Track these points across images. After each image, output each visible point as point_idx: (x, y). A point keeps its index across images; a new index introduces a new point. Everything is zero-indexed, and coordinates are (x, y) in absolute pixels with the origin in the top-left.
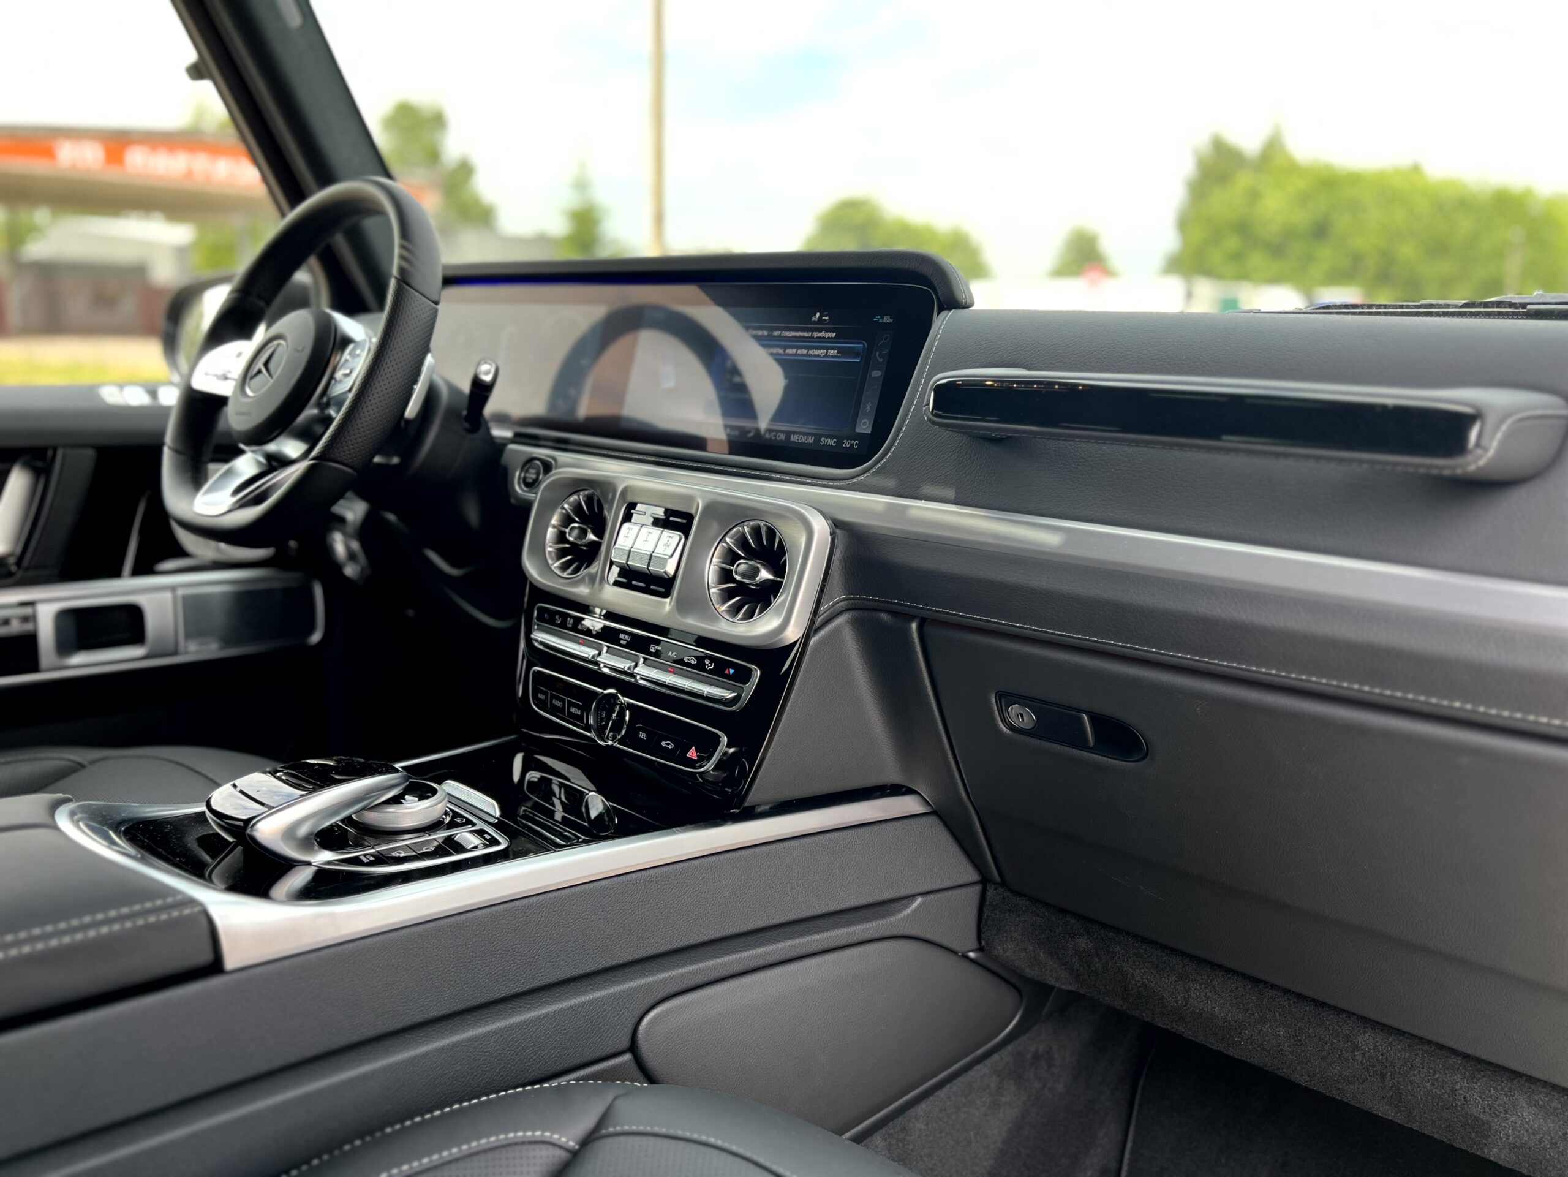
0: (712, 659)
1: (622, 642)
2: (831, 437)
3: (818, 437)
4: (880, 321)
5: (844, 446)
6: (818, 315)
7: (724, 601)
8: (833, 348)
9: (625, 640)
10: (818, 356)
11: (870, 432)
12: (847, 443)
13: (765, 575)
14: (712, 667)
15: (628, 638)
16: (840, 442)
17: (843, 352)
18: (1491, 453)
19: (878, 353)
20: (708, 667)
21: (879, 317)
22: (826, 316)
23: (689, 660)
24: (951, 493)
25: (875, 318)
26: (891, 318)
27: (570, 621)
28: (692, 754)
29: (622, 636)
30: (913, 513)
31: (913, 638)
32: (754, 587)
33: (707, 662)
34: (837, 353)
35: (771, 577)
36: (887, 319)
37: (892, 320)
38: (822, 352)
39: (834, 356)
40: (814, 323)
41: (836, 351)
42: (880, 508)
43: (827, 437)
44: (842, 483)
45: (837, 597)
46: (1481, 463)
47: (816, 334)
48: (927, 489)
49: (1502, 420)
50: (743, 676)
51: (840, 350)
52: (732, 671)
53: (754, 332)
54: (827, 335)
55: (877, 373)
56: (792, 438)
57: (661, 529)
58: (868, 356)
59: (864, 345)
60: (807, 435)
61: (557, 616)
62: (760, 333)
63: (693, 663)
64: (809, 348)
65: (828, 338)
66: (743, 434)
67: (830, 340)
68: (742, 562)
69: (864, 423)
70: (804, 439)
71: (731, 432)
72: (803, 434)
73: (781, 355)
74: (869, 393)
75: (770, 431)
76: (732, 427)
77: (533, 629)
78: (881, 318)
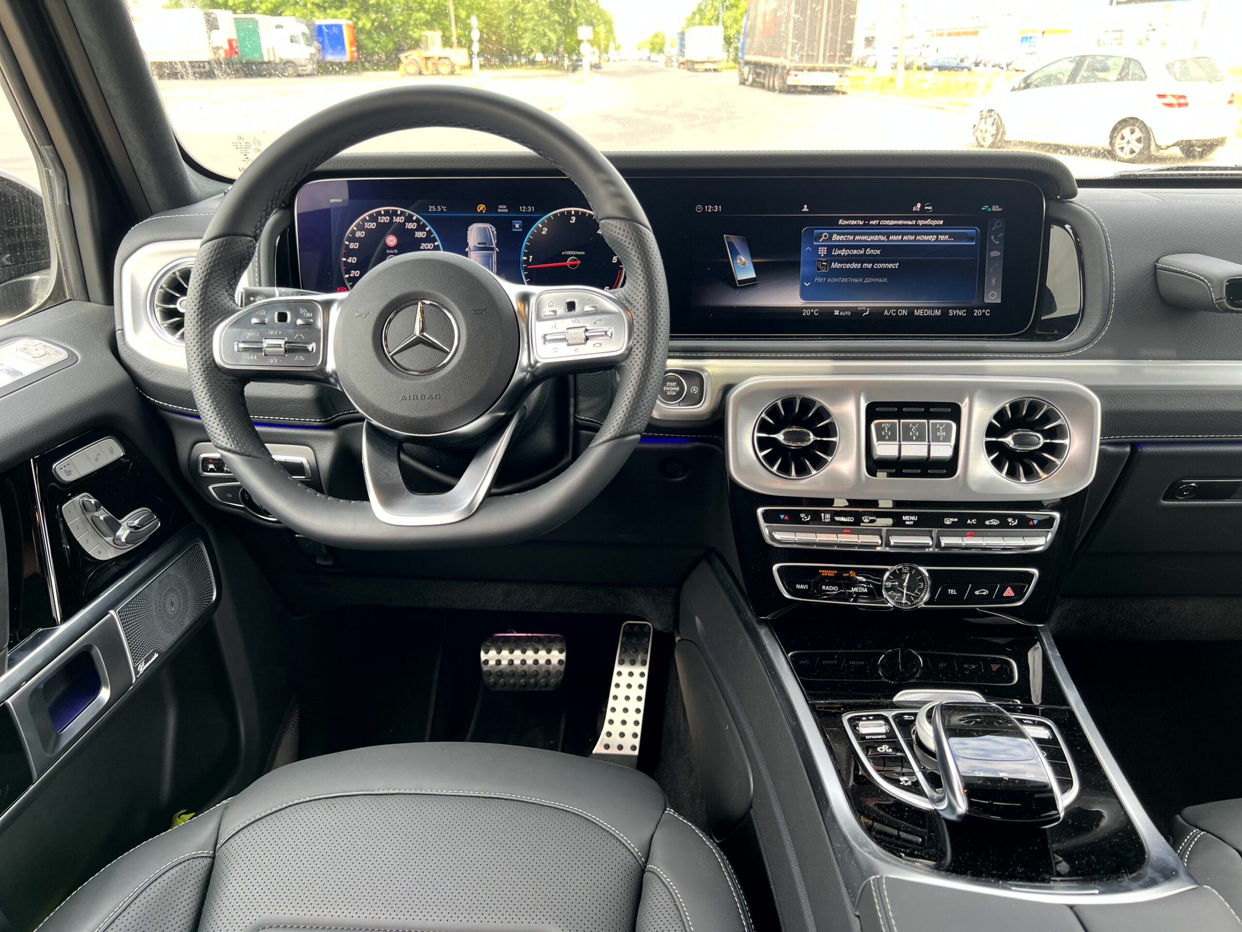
0: (1014, 517)
1: (907, 523)
2: (960, 309)
3: (945, 310)
4: (989, 210)
5: (975, 315)
6: (919, 205)
8: (945, 234)
9: (912, 520)
10: (928, 241)
11: (1000, 301)
12: (978, 313)
15: (913, 518)
16: (970, 311)
17: (954, 236)
19: (992, 237)
20: (1013, 523)
23: (990, 522)
24: (1172, 352)
25: (983, 207)
26: (999, 207)
28: (1009, 592)
29: (904, 518)
30: (1146, 371)
31: (1125, 458)
33: (1010, 519)
34: (949, 237)
36: (996, 208)
37: (1002, 210)
38: (933, 238)
39: (946, 241)
40: (916, 212)
41: (947, 236)
43: (954, 308)
47: (921, 222)
50: (1046, 523)
51: (951, 236)
52: (1035, 522)
53: (846, 222)
54: (934, 222)
55: (995, 254)
56: (916, 313)
57: (925, 421)
58: (983, 240)
59: (977, 230)
60: (933, 308)
61: (802, 515)
62: (853, 222)
63: (995, 524)
64: (916, 234)
65: (936, 225)
66: (856, 313)
67: (937, 227)
68: (1015, 434)
69: (993, 295)
70: (929, 312)
71: (841, 314)
72: (928, 308)
73: (884, 241)
74: (991, 270)
75: (889, 309)
76: (841, 309)
77: (766, 531)
78: (989, 207)
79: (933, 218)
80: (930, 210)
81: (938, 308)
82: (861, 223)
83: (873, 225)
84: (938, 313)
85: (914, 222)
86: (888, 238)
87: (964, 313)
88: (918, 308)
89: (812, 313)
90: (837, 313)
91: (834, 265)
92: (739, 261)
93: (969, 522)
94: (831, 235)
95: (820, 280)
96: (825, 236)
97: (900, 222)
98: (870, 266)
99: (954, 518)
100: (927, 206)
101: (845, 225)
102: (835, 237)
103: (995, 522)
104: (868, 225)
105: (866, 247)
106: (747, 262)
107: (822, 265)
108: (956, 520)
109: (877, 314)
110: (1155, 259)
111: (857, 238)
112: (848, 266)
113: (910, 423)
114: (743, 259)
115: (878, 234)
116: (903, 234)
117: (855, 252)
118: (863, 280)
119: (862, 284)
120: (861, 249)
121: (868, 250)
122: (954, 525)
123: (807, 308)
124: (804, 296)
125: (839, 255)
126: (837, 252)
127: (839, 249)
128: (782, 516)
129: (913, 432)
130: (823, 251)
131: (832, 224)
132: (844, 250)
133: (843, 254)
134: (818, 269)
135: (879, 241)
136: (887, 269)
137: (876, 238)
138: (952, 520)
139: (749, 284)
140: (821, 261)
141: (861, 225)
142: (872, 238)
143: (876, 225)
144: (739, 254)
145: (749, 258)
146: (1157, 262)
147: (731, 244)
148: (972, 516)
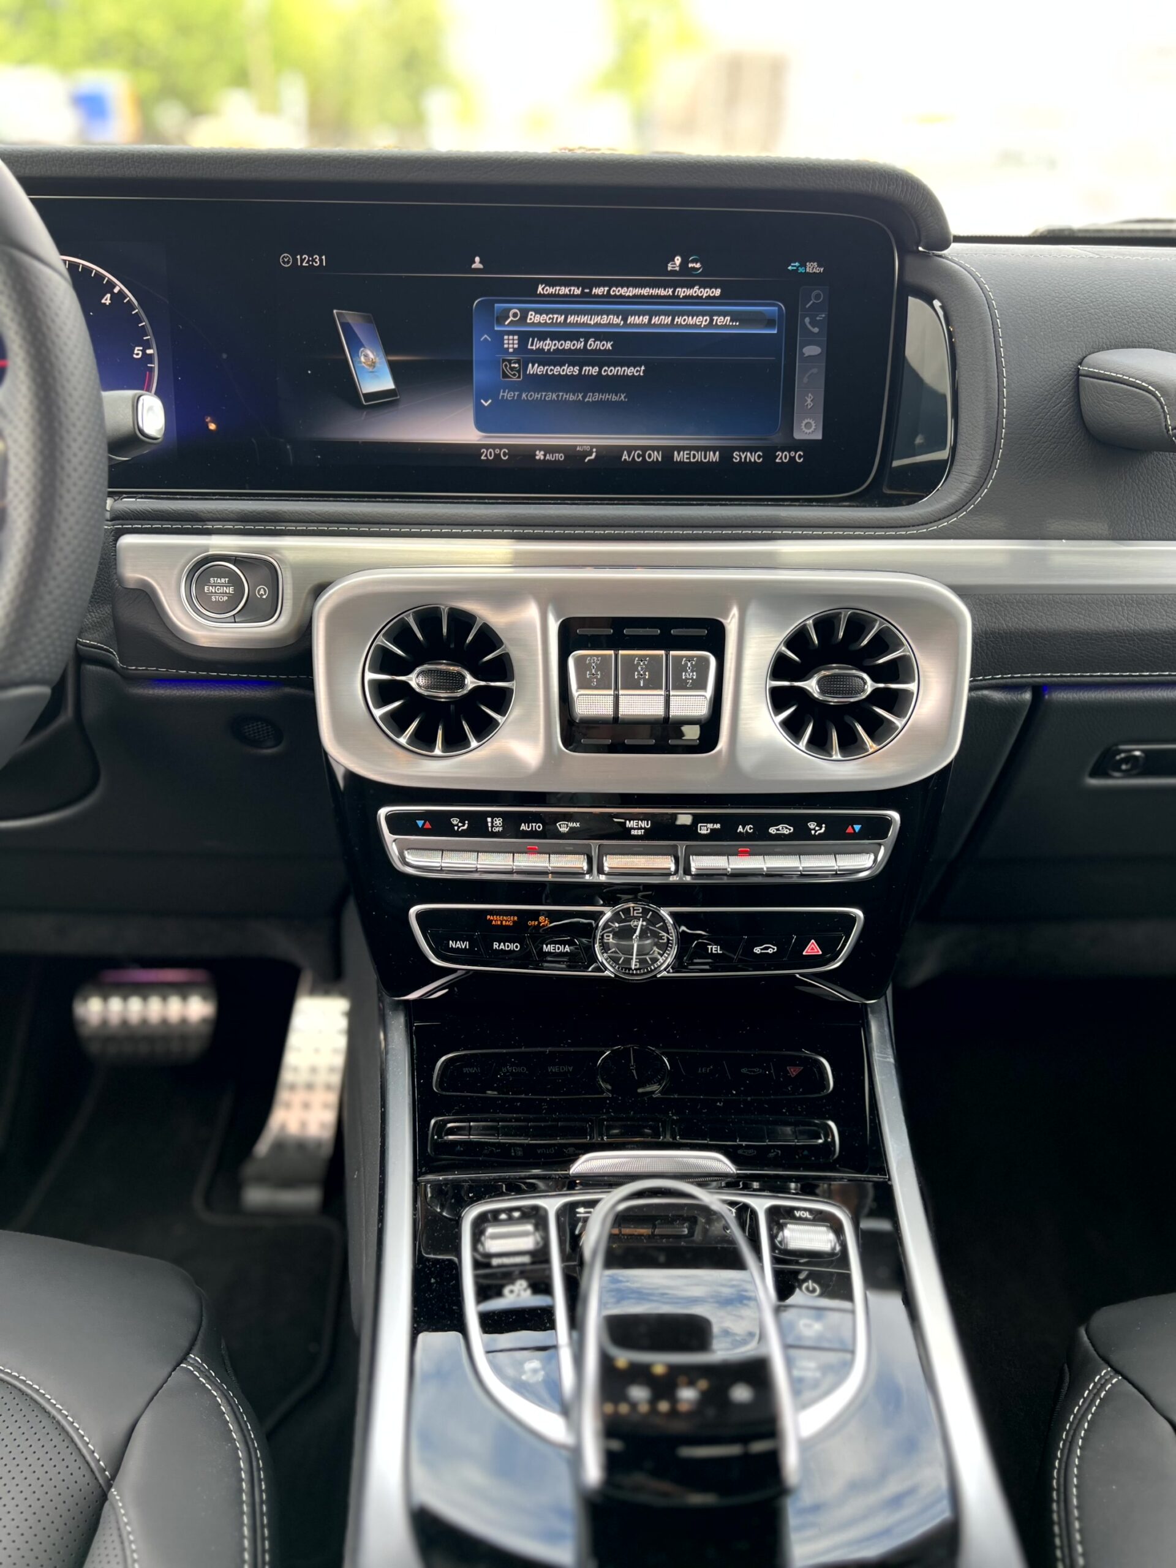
0: (819, 820)
1: (634, 832)
2: (752, 450)
3: (726, 453)
4: (801, 270)
5: (777, 460)
6: (678, 260)
7: (793, 736)
8: (724, 314)
9: (641, 828)
10: (695, 326)
11: (819, 436)
12: (782, 457)
14: (823, 831)
15: (643, 824)
16: (769, 453)
17: (739, 318)
19: (807, 320)
20: (817, 832)
21: (796, 265)
22: (695, 263)
23: (778, 830)
24: (1101, 526)
25: (790, 265)
26: (819, 266)
27: (494, 823)
28: (813, 948)
29: (629, 824)
33: (812, 825)
34: (731, 320)
36: (813, 267)
37: (824, 269)
38: (703, 321)
39: (725, 326)
40: (673, 273)
41: (729, 318)
43: (742, 449)
47: (682, 292)
50: (879, 829)
51: (735, 317)
53: (551, 290)
54: (705, 292)
55: (812, 350)
56: (677, 457)
57: (662, 652)
58: (790, 324)
59: (780, 307)
60: (706, 449)
61: (455, 821)
62: (564, 290)
63: (786, 832)
64: (674, 314)
65: (709, 297)
66: (574, 455)
67: (711, 300)
68: (823, 673)
69: (808, 425)
70: (699, 456)
71: (548, 457)
72: (698, 449)
73: (617, 325)
74: (805, 380)
75: (630, 449)
76: (548, 449)
77: (393, 850)
78: (801, 266)
79: (704, 285)
80: (698, 269)
81: (714, 449)
82: (578, 292)
83: (597, 296)
84: (713, 457)
85: (671, 291)
86: (625, 319)
87: (759, 457)
88: (680, 449)
89: (497, 456)
90: (540, 455)
91: (534, 369)
92: (363, 359)
93: (740, 829)
94: (524, 314)
95: (508, 395)
96: (515, 315)
97: (645, 291)
98: (594, 371)
99: (714, 822)
100: (693, 261)
101: (549, 295)
102: (533, 318)
103: (786, 829)
104: (589, 295)
105: (587, 336)
106: (377, 360)
107: (512, 369)
108: (718, 826)
109: (610, 457)
110: (1076, 359)
111: (571, 319)
112: (557, 370)
113: (636, 656)
114: (371, 356)
115: (608, 313)
116: (651, 314)
117: (568, 345)
118: (584, 397)
119: (581, 403)
120: (578, 340)
121: (591, 341)
122: (713, 835)
123: (487, 447)
124: (481, 424)
125: (540, 351)
126: (536, 345)
127: (540, 340)
128: (420, 823)
129: (641, 672)
130: (511, 343)
131: (526, 292)
132: (548, 341)
133: (546, 348)
134: (505, 376)
135: (609, 325)
136: (625, 377)
137: (604, 319)
138: (710, 826)
139: (382, 402)
140: (510, 362)
141: (577, 296)
142: (597, 319)
143: (603, 296)
144: (362, 346)
145: (382, 353)
146: (1080, 364)
147: (347, 327)
148: (745, 820)
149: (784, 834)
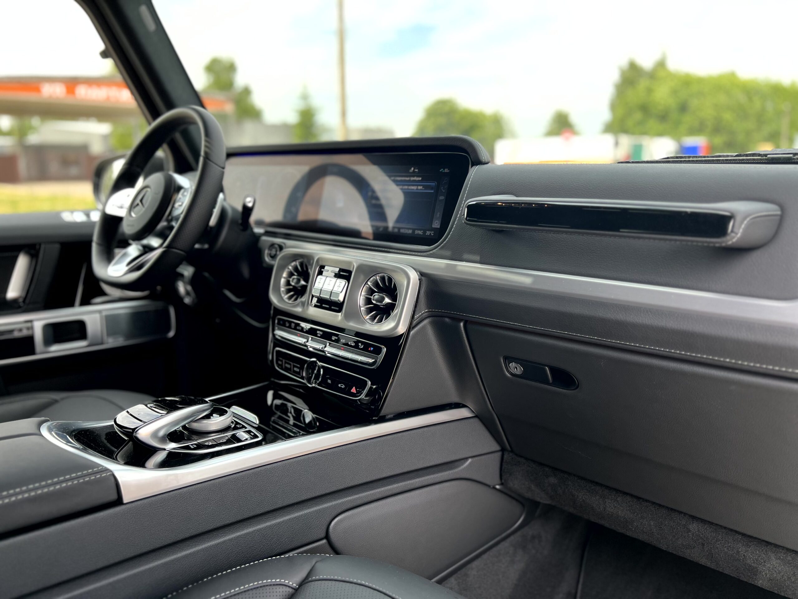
0: (362, 343)
1: (319, 335)
2: (420, 230)
3: (414, 231)
4: (443, 171)
5: (427, 234)
6: (412, 169)
7: (368, 314)
8: (420, 185)
9: (320, 334)
10: (413, 189)
11: (439, 227)
12: (428, 233)
13: (387, 300)
14: (362, 347)
15: (321, 333)
16: (425, 233)
17: (425, 187)
18: (739, 235)
19: (442, 188)
20: (361, 347)
21: (442, 169)
22: (416, 169)
23: (351, 343)
24: (478, 258)
25: (440, 170)
26: (448, 170)
27: (293, 325)
28: (354, 390)
29: (318, 332)
30: (459, 268)
31: (461, 330)
32: (382, 307)
33: (360, 344)
34: (422, 188)
35: (390, 301)
36: (446, 170)
37: (449, 171)
38: (415, 188)
39: (421, 190)
40: (411, 173)
42: (443, 266)
43: (418, 230)
44: (425, 254)
45: (423, 311)
46: (734, 240)
47: (412, 179)
48: (466, 256)
49: (745, 218)
50: (378, 351)
51: (423, 186)
52: (372, 349)
54: (417, 179)
55: (442, 198)
56: (401, 231)
58: (438, 189)
59: (435, 183)
61: (287, 323)
64: (408, 185)
66: (378, 229)
67: (419, 181)
69: (437, 223)
70: (407, 231)
72: (408, 229)
74: (438, 207)
77: (276, 329)
78: (443, 170)
79: (418, 176)
80: (417, 172)
81: (412, 229)
84: (410, 231)
85: (409, 178)
87: (422, 232)
88: (403, 228)
93: (341, 341)
109: (385, 229)
116: (403, 185)
122: (336, 341)
128: (282, 322)
138: (335, 337)
148: (344, 338)
149: (352, 345)
